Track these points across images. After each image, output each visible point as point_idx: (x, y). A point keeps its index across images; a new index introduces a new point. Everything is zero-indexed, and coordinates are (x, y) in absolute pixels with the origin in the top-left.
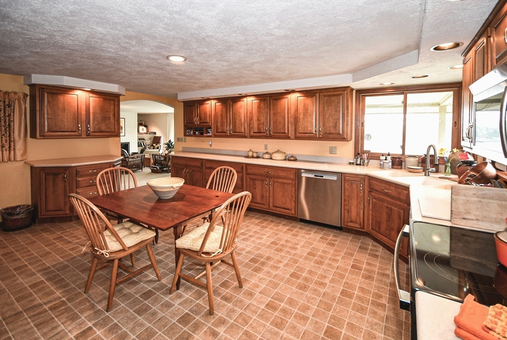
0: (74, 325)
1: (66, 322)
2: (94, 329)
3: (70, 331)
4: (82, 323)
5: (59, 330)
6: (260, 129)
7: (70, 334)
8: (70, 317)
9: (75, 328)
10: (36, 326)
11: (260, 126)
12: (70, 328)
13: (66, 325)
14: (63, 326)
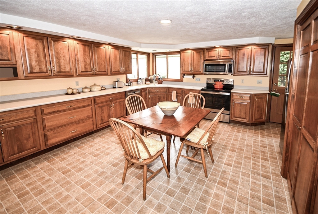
0: (227, 170)
1: (228, 174)
2: (224, 163)
3: (231, 169)
4: (224, 168)
5: (233, 174)
6: (87, 69)
7: (232, 169)
8: (225, 174)
9: (228, 169)
10: (238, 184)
11: (87, 66)
12: (229, 170)
13: (229, 173)
14: (230, 174)
